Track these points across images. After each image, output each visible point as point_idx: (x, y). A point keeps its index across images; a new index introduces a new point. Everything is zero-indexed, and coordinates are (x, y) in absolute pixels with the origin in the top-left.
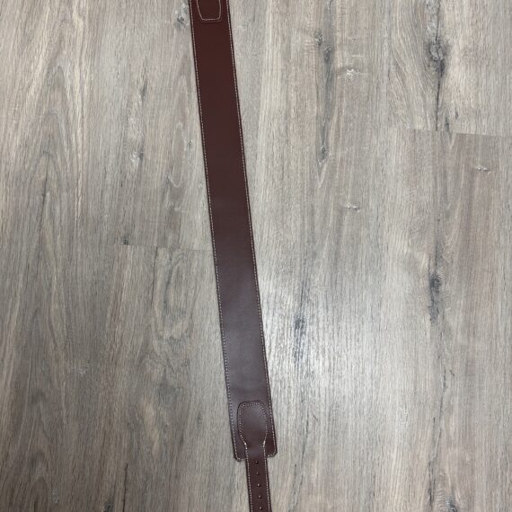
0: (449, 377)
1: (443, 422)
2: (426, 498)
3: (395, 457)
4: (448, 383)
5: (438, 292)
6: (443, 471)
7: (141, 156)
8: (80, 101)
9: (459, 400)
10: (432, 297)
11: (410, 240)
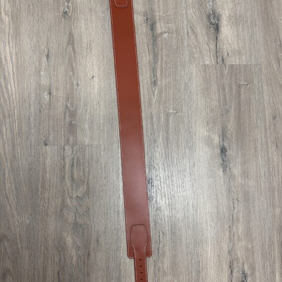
0: (236, 202)
1: (234, 227)
2: (228, 271)
3: (209, 250)
4: (236, 206)
5: (225, 155)
6: (237, 254)
7: (50, 94)
8: (11, 65)
9: (243, 214)
10: (223, 159)
11: (208, 128)
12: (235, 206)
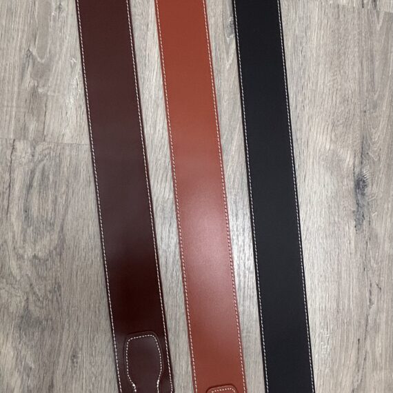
0: (375, 290)
1: (368, 342)
5: (363, 194)
10: (357, 200)
11: (333, 134)
12: (373, 300)
